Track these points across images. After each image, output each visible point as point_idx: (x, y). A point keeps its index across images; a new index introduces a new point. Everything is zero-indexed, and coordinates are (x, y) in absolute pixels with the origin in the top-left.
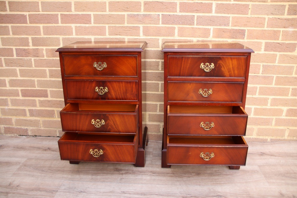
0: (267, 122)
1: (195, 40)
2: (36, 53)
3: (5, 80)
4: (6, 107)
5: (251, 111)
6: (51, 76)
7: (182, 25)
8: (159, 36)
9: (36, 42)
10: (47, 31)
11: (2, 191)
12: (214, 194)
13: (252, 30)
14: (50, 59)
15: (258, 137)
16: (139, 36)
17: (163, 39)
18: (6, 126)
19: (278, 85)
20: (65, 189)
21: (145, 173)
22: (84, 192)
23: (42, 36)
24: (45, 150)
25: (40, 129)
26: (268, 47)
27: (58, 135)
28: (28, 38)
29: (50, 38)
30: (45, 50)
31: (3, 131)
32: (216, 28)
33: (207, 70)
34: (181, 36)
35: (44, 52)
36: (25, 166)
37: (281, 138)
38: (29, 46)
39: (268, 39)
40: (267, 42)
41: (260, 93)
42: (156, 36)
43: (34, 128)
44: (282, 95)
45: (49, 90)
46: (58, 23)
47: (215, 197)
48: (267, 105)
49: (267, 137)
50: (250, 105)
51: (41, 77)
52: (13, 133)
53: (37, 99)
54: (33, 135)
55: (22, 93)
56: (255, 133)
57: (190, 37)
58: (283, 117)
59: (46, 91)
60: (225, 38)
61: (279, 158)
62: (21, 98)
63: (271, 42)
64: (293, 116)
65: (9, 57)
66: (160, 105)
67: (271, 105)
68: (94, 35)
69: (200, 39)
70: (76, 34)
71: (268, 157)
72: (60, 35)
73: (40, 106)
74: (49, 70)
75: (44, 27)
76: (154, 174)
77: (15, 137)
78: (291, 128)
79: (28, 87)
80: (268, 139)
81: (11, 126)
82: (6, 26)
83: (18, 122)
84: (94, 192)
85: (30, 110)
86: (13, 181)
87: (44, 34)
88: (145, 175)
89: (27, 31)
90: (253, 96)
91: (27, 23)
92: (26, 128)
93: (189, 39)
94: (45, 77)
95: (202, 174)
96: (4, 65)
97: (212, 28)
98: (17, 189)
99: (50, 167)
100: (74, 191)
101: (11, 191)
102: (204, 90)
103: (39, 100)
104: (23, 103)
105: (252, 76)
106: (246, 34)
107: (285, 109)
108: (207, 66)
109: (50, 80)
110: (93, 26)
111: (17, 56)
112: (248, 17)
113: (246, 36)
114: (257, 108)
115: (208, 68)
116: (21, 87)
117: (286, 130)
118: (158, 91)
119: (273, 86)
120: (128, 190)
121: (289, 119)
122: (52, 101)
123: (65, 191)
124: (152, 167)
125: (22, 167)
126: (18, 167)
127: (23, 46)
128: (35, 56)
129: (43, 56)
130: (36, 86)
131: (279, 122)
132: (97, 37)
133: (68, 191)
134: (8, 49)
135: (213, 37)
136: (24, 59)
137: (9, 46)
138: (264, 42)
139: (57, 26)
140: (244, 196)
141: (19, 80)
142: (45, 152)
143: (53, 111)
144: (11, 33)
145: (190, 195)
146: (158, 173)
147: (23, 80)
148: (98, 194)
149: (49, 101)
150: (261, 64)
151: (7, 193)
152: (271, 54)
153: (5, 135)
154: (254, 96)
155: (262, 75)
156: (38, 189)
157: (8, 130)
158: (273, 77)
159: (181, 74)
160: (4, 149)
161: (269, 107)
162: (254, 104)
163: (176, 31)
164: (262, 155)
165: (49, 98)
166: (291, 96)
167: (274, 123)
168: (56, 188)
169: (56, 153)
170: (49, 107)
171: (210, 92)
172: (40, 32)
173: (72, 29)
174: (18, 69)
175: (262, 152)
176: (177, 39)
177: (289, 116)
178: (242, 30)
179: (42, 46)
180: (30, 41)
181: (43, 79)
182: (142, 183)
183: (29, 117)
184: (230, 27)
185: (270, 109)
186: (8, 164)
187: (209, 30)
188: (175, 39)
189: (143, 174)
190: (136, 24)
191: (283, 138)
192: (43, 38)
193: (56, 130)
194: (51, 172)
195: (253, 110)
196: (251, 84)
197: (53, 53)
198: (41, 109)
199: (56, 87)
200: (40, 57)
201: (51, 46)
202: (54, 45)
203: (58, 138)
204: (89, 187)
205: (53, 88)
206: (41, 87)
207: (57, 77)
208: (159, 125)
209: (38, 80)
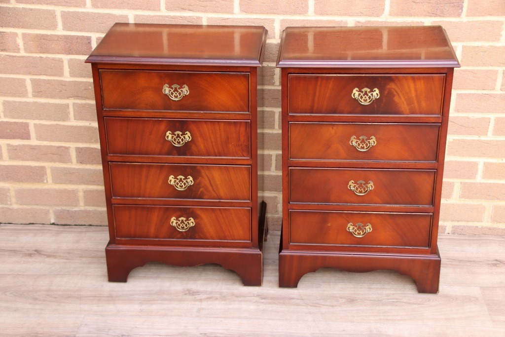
1: (351, 22)
5: (477, 170)
6: (37, 93)
8: (274, 13)
14: (33, 57)
15: (495, 225)
16: (233, 13)
17: (282, 21)
22: (128, 336)
23: (14, 4)
24: (30, 255)
25: (11, 207)
27: (53, 221)
29: (31, 10)
30: (20, 36)
33: (365, 102)
34: (321, 14)
35: (20, 42)
41: (498, 132)
42: (268, 13)
50: (474, 156)
51: (14, 95)
53: (3, 142)
56: (487, 215)
57: (341, 15)
59: (27, 125)
60: (418, 15)
66: (277, 156)
68: (133, 9)
69: (363, 19)
70: (95, 6)
72: (57, 4)
73: (11, 158)
74: (33, 81)
76: (263, 301)
88: (247, 301)
90: (480, 138)
93: (338, 19)
94: (24, 94)
95: (358, 300)
99: (49, 290)
100: (107, 334)
102: (361, 138)
103: (8, 145)
105: (479, 95)
106: (465, 5)
108: (366, 93)
109: (36, 102)
113: (465, 9)
114: (491, 164)
115: (367, 98)
118: (273, 128)
120: (213, 331)
122: (39, 147)
129: (18, 50)
130: (2, 115)
132: (140, 13)
135: (390, 15)
142: (30, 259)
143: (43, 168)
146: (272, 298)
149: (32, 148)
150: (500, 69)
154: (483, 138)
155: (501, 92)
159: (315, 108)
162: (484, 155)
163: (311, 3)
164: (495, 265)
165: (34, 142)
168: (72, 332)
169: (55, 260)
170: (33, 160)
171: (373, 141)
175: (498, 258)
176: (312, 20)
179: (14, 26)
181: (18, 99)
182: (240, 318)
188: (308, 20)
189: (241, 301)
192: (15, 9)
193: (48, 210)
194: (53, 301)
195: (481, 168)
196: (475, 112)
197: (42, 43)
198: (12, 166)
199: (49, 118)
200: (10, 52)
201: (35, 28)
202: (42, 27)
203: (53, 226)
204: (137, 326)
205: (41, 119)
206: (13, 118)
207: (52, 97)
208: (276, 197)
209: (5, 101)
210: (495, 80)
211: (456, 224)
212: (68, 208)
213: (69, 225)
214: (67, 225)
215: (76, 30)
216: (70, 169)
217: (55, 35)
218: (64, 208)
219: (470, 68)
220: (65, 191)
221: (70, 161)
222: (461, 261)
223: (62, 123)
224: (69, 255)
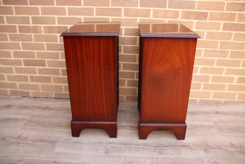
0: (222, 87)
1: (166, 21)
2: (36, 30)
3: (10, 52)
4: (12, 74)
5: (210, 79)
6: (48, 49)
7: (157, 7)
8: (137, 17)
9: (35, 21)
10: (45, 11)
11: (14, 141)
12: (180, 145)
13: (213, 13)
14: (47, 35)
15: (214, 99)
16: (121, 16)
17: (140, 20)
18: (11, 89)
19: (232, 58)
20: (63, 140)
21: (126, 128)
22: (78, 143)
23: (41, 15)
24: (45, 109)
25: (40, 91)
26: (226, 27)
27: (54, 97)
28: (29, 17)
29: (47, 17)
30: (43, 27)
31: (9, 94)
32: (184, 11)
34: (155, 17)
35: (43, 29)
36: (30, 121)
37: (232, 100)
38: (30, 24)
39: (226, 21)
40: (225, 23)
41: (218, 65)
42: (135, 16)
43: (34, 91)
44: (235, 66)
45: (46, 60)
46: (54, 5)
47: (181, 146)
48: (222, 74)
49: (221, 100)
50: (209, 74)
51: (40, 50)
52: (17, 95)
53: (36, 67)
54: (34, 97)
55: (24, 63)
56: (212, 96)
57: (163, 18)
58: (235, 83)
59: (44, 61)
60: (191, 19)
61: (231, 116)
62: (23, 66)
63: (228, 23)
64: (242, 83)
65: (13, 33)
66: (137, 73)
67: (226, 74)
68: (83, 15)
69: (171, 20)
70: (69, 14)
71: (222, 115)
72: (56, 15)
73: (39, 73)
74: (46, 44)
75: (42, 8)
77: (20, 98)
78: (240, 92)
79: (29, 58)
80: (222, 101)
81: (15, 90)
82: (10, 7)
83: (21, 86)
84: (87, 143)
85: (31, 77)
86: (22, 134)
87: (42, 14)
88: (126, 129)
89: (28, 11)
90: (211, 67)
91: (27, 4)
92: (28, 91)
93: (161, 19)
94: (44, 49)
96: (9, 39)
97: (180, 10)
98: (26, 140)
99: (49, 123)
100: (70, 142)
101: (21, 142)
103: (38, 69)
104: (26, 71)
105: (212, 50)
106: (208, 16)
107: (236, 77)
109: (48, 52)
110: (83, 8)
111: (20, 32)
112: (210, 2)
113: (208, 17)
114: (215, 77)
116: (23, 58)
117: (236, 94)
118: (136, 62)
119: (228, 58)
120: (113, 141)
121: (239, 85)
122: (49, 69)
123: (64, 142)
124: (131, 123)
125: (28, 123)
126: (24, 122)
127: (25, 24)
128: (34, 32)
129: (42, 33)
130: (36, 57)
131: (231, 87)
132: (86, 17)
133: (66, 142)
134: (12, 26)
135: (181, 18)
136: (26, 34)
137: (13, 24)
138: (222, 22)
139: (53, 7)
140: (203, 146)
141: (21, 52)
142: (44, 111)
143: (50, 77)
144: (14, 13)
145: (162, 145)
146: (136, 128)
147: (25, 52)
148: (89, 144)
149: (46, 69)
150: (220, 41)
151: (18, 143)
152: (228, 33)
153: (11, 96)
154: (212, 67)
155: (220, 50)
156: (42, 141)
157: (13, 93)
158: (229, 51)
160: (11, 108)
161: (224, 75)
162: (212, 73)
163: (152, 13)
164: (217, 114)
165: (47, 67)
166: (242, 67)
167: (227, 88)
168: (56, 140)
169: (53, 111)
170: (46, 74)
172: (39, 12)
173: (65, 9)
174: (20, 43)
175: (217, 111)
176: (152, 20)
177: (239, 83)
178: (205, 13)
179: (41, 24)
180: (31, 20)
181: (41, 51)
182: (123, 136)
183: (30, 82)
184: (195, 10)
185: (224, 77)
186: (16, 120)
187: (178, 12)
188: (150, 19)
189: (124, 129)
190: (119, 6)
191: (234, 100)
192: (41, 17)
193: (52, 93)
194: (51, 127)
195: (211, 78)
196: (210, 57)
197: (50, 30)
198: (40, 76)
199: (52, 58)
200: (39, 33)
201: (48, 24)
202: (50, 24)
203: (54, 99)
204: (82, 139)
205: (50, 59)
206: (40, 58)
207: (53, 50)
208: (136, 89)
209: (37, 52)
210: (218, 45)
211: (201, 99)
212: (59, 92)
213: (60, 99)
214: (59, 98)
215: (62, 24)
216: (60, 77)
217: (55, 26)
218: (58, 92)
219: (209, 40)
220: (58, 86)
221: (59, 74)
222: (204, 112)
223: (57, 60)
224: (58, 109)
